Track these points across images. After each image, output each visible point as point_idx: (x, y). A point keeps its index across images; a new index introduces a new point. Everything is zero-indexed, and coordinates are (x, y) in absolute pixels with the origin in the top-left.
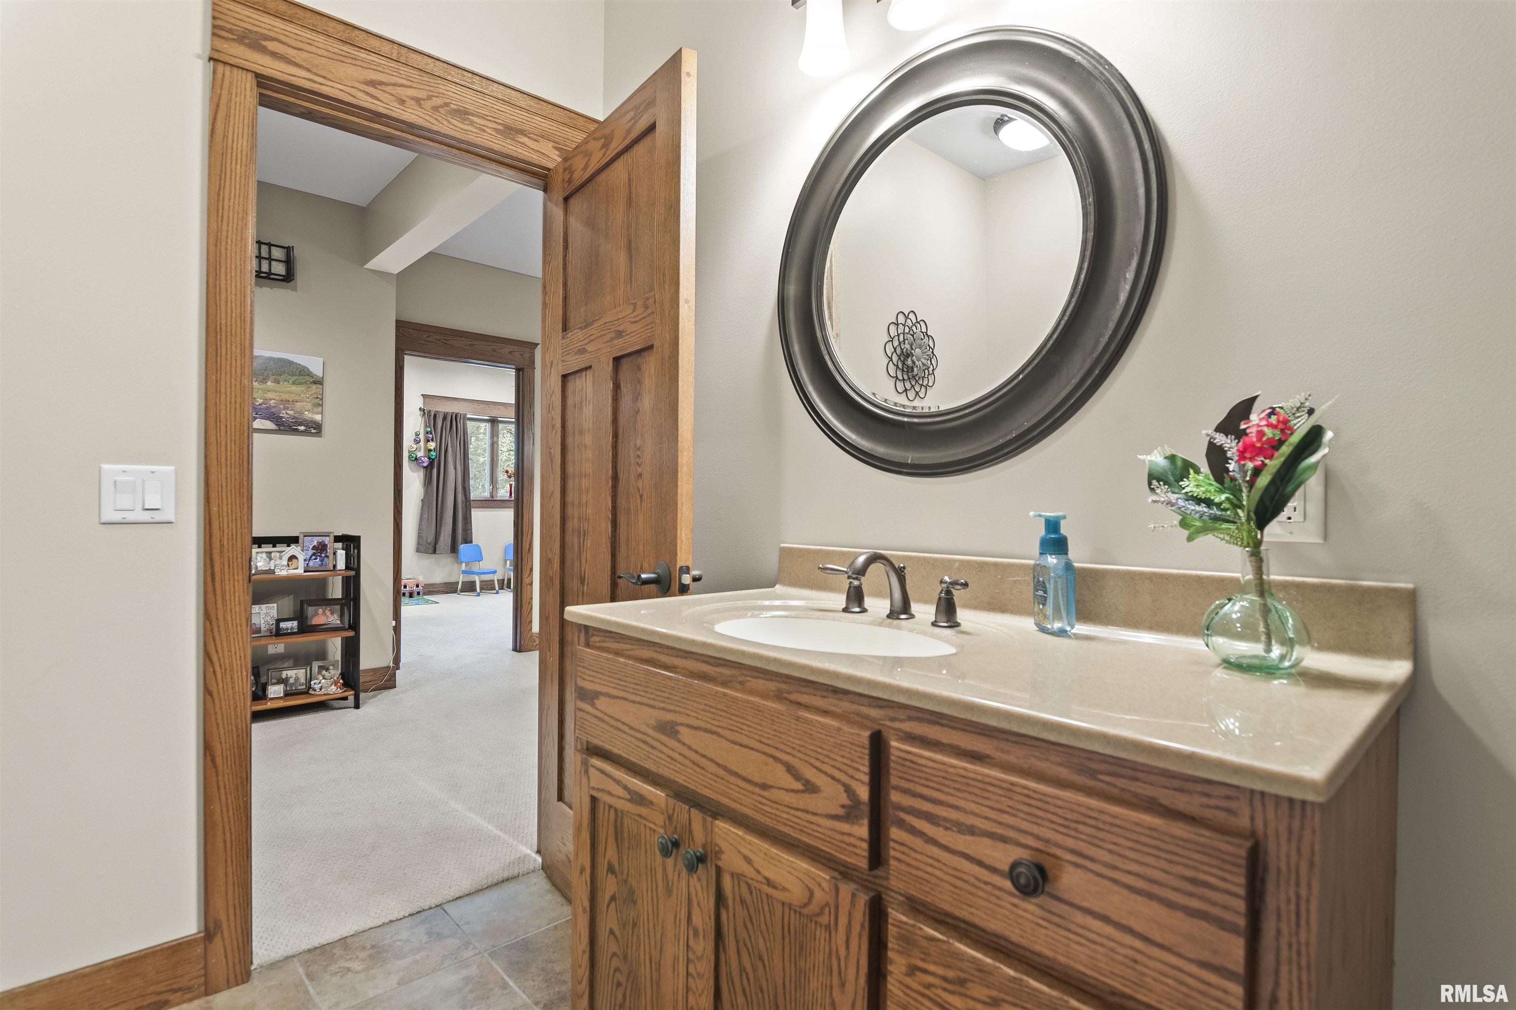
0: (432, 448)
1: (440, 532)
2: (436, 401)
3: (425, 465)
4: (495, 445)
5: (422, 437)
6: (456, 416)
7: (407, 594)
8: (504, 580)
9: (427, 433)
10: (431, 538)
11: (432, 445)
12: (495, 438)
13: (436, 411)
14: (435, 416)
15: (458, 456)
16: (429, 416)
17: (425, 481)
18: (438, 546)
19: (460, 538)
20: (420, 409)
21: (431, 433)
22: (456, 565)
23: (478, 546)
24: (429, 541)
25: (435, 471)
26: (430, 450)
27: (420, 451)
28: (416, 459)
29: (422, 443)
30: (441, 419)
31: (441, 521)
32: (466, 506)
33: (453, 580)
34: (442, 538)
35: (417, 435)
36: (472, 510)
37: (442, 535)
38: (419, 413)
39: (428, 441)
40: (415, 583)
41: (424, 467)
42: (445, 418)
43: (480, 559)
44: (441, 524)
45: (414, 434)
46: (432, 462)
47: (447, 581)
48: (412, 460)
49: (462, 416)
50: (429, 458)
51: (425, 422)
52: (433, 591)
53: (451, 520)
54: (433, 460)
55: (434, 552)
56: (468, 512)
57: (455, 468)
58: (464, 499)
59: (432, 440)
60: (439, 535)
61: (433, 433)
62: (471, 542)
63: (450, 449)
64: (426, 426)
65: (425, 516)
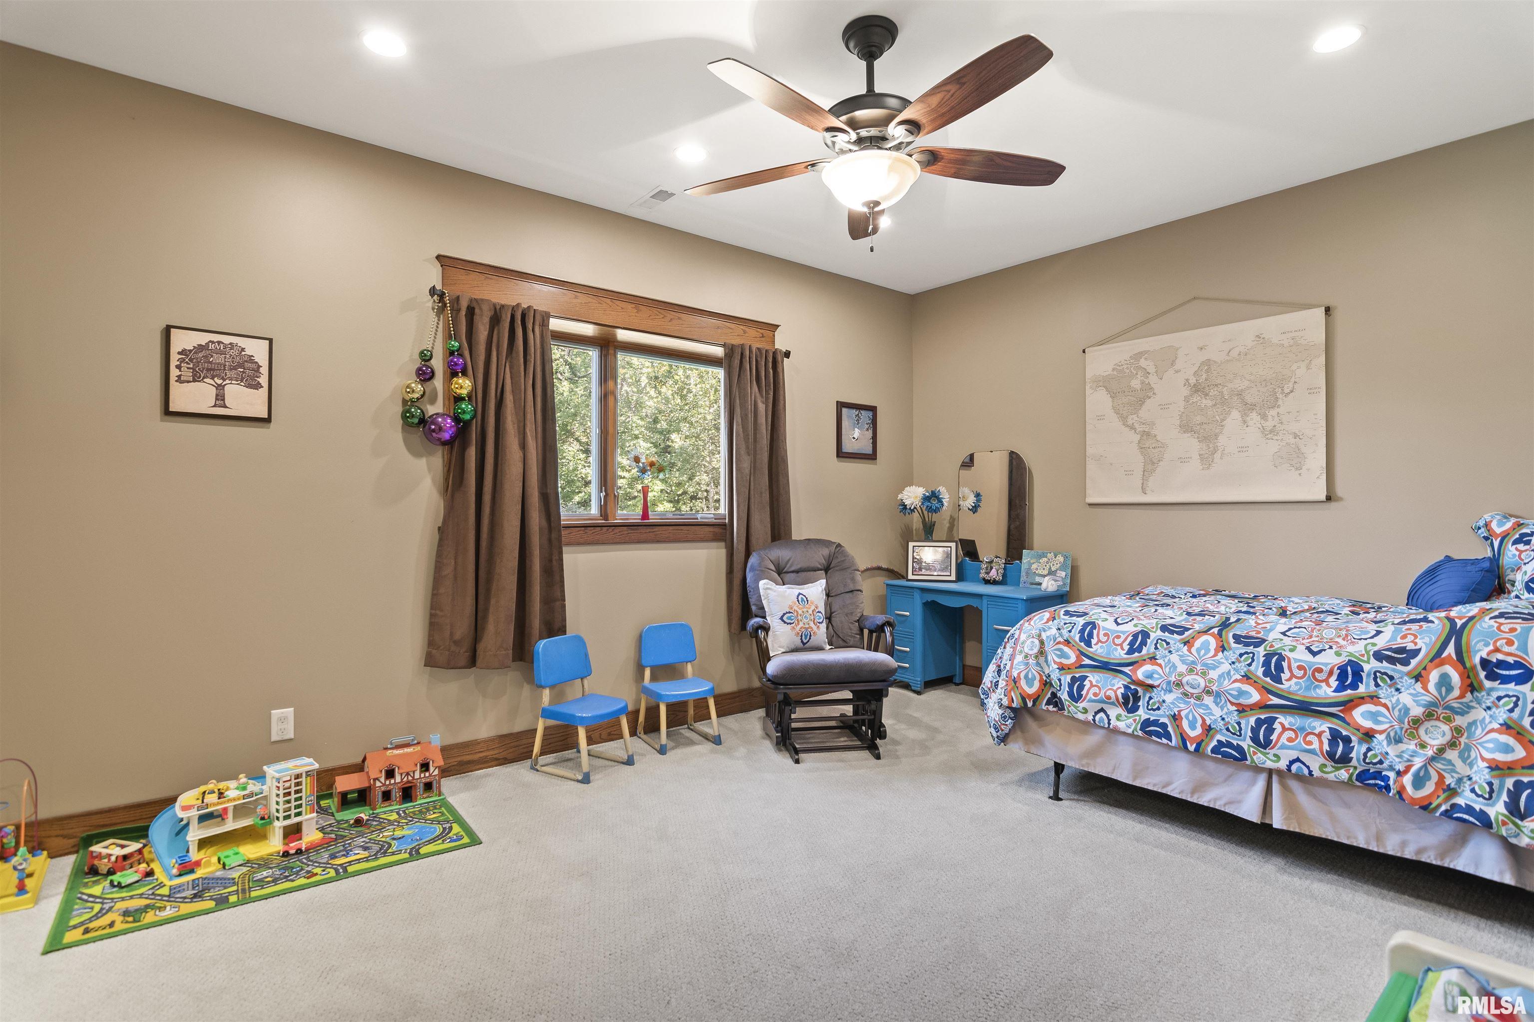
0: (464, 392)
1: (486, 610)
2: (473, 276)
3: (446, 436)
4: (611, 399)
5: (438, 364)
6: (524, 316)
7: (396, 794)
8: (637, 712)
9: (452, 353)
10: (463, 628)
11: (463, 385)
12: (611, 384)
13: (471, 300)
14: (471, 312)
15: (530, 416)
16: (456, 311)
17: (446, 480)
18: (481, 647)
19: (536, 622)
20: (433, 291)
21: (461, 355)
22: (527, 689)
23: (579, 641)
24: (458, 636)
25: (472, 453)
26: (458, 399)
27: (433, 401)
28: (423, 421)
29: (438, 383)
30: (486, 320)
31: (489, 581)
32: (550, 540)
33: (519, 726)
34: (491, 627)
35: (426, 357)
36: (565, 549)
37: (491, 619)
38: (429, 302)
39: (454, 374)
40: (419, 760)
41: (444, 443)
42: (495, 320)
43: (584, 672)
44: (488, 591)
45: (416, 356)
46: (462, 427)
47: (505, 731)
48: (411, 425)
49: (538, 318)
50: (457, 419)
51: (447, 328)
52: (469, 762)
53: (514, 578)
54: (467, 423)
55: (472, 662)
56: (555, 557)
57: (523, 446)
58: (544, 523)
59: (464, 373)
60: (485, 617)
61: (467, 353)
62: (562, 630)
63: (509, 398)
64: (449, 337)
65: (448, 571)
